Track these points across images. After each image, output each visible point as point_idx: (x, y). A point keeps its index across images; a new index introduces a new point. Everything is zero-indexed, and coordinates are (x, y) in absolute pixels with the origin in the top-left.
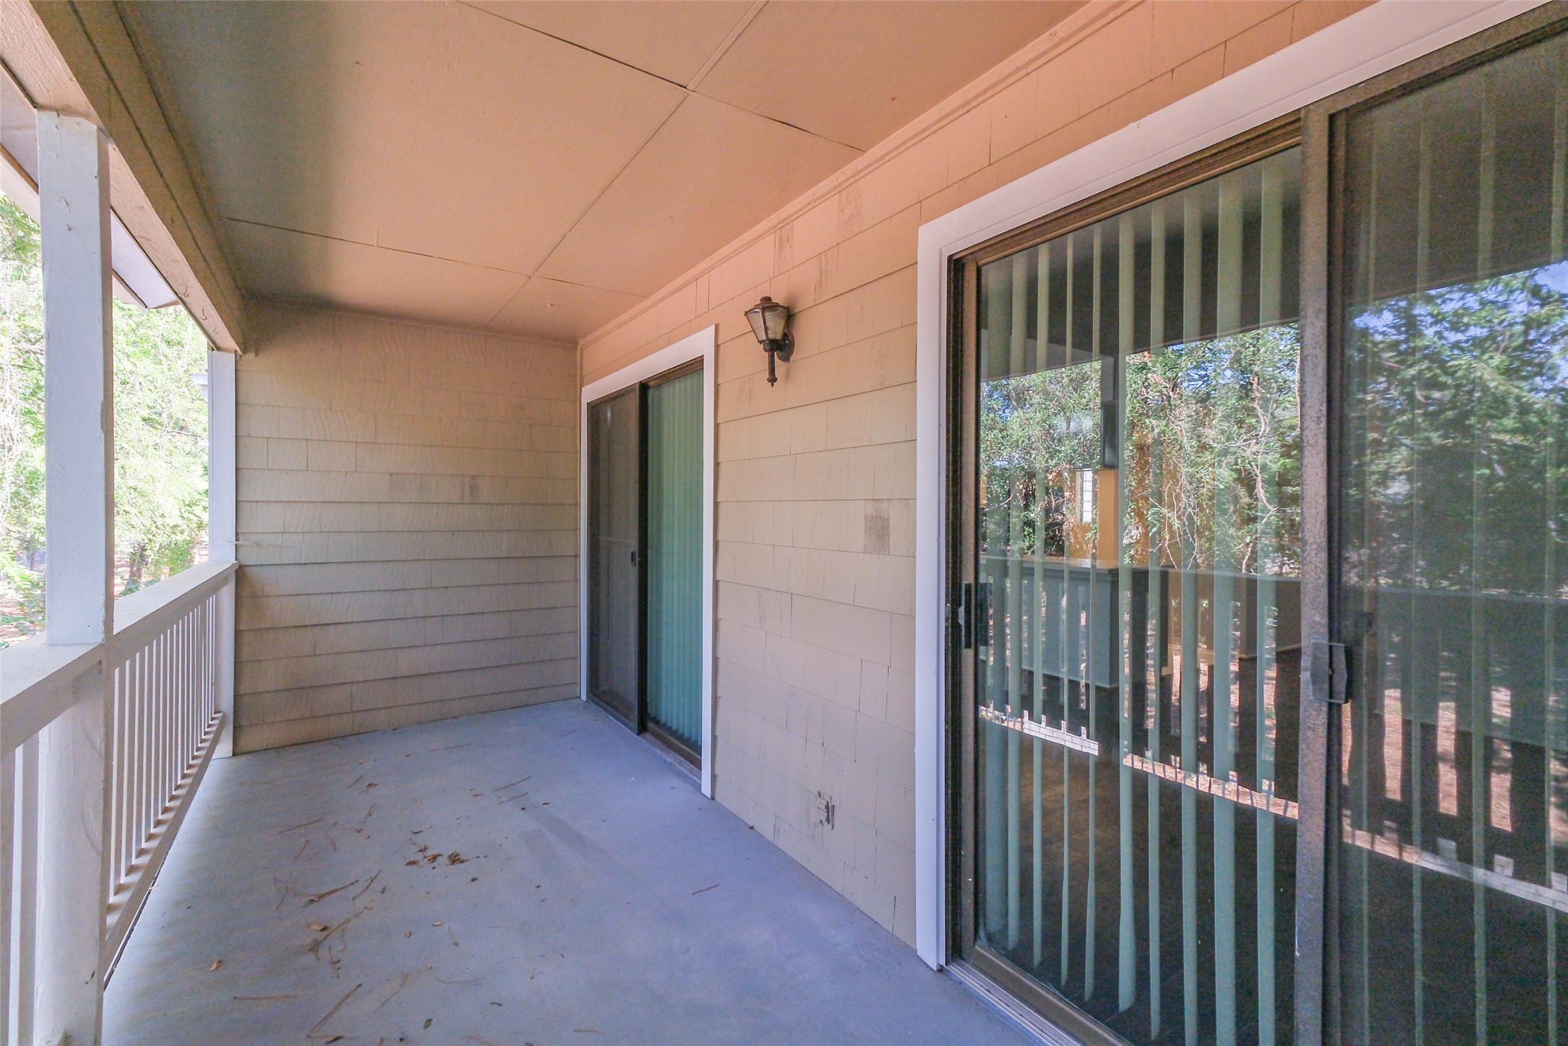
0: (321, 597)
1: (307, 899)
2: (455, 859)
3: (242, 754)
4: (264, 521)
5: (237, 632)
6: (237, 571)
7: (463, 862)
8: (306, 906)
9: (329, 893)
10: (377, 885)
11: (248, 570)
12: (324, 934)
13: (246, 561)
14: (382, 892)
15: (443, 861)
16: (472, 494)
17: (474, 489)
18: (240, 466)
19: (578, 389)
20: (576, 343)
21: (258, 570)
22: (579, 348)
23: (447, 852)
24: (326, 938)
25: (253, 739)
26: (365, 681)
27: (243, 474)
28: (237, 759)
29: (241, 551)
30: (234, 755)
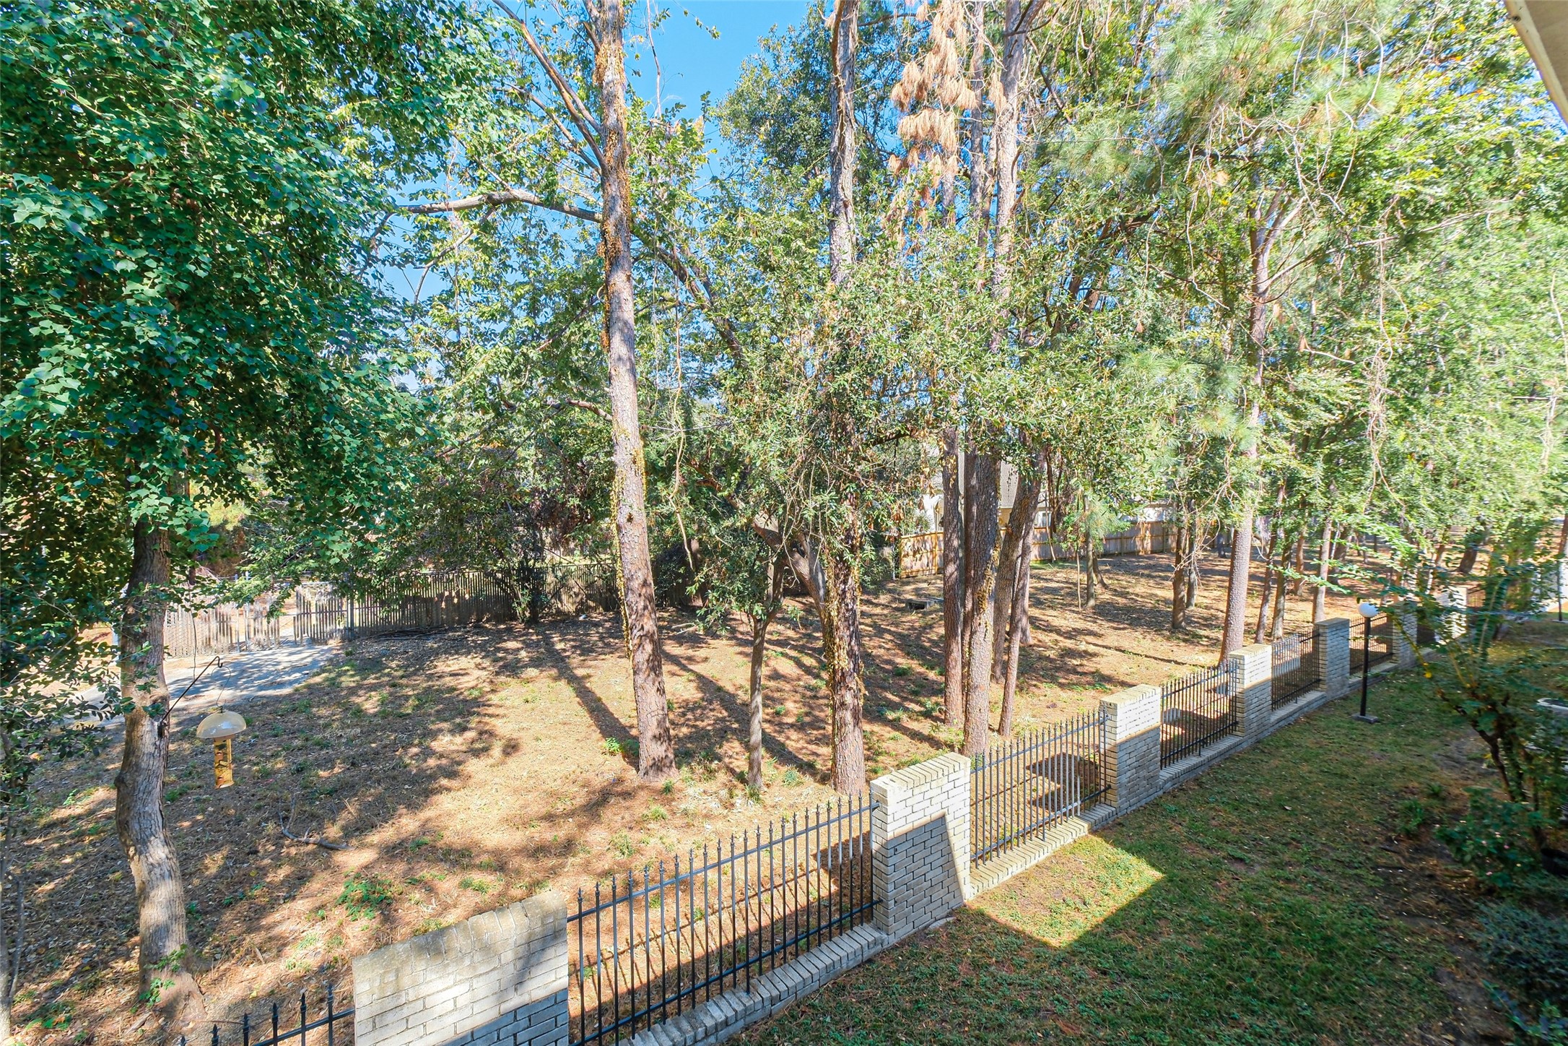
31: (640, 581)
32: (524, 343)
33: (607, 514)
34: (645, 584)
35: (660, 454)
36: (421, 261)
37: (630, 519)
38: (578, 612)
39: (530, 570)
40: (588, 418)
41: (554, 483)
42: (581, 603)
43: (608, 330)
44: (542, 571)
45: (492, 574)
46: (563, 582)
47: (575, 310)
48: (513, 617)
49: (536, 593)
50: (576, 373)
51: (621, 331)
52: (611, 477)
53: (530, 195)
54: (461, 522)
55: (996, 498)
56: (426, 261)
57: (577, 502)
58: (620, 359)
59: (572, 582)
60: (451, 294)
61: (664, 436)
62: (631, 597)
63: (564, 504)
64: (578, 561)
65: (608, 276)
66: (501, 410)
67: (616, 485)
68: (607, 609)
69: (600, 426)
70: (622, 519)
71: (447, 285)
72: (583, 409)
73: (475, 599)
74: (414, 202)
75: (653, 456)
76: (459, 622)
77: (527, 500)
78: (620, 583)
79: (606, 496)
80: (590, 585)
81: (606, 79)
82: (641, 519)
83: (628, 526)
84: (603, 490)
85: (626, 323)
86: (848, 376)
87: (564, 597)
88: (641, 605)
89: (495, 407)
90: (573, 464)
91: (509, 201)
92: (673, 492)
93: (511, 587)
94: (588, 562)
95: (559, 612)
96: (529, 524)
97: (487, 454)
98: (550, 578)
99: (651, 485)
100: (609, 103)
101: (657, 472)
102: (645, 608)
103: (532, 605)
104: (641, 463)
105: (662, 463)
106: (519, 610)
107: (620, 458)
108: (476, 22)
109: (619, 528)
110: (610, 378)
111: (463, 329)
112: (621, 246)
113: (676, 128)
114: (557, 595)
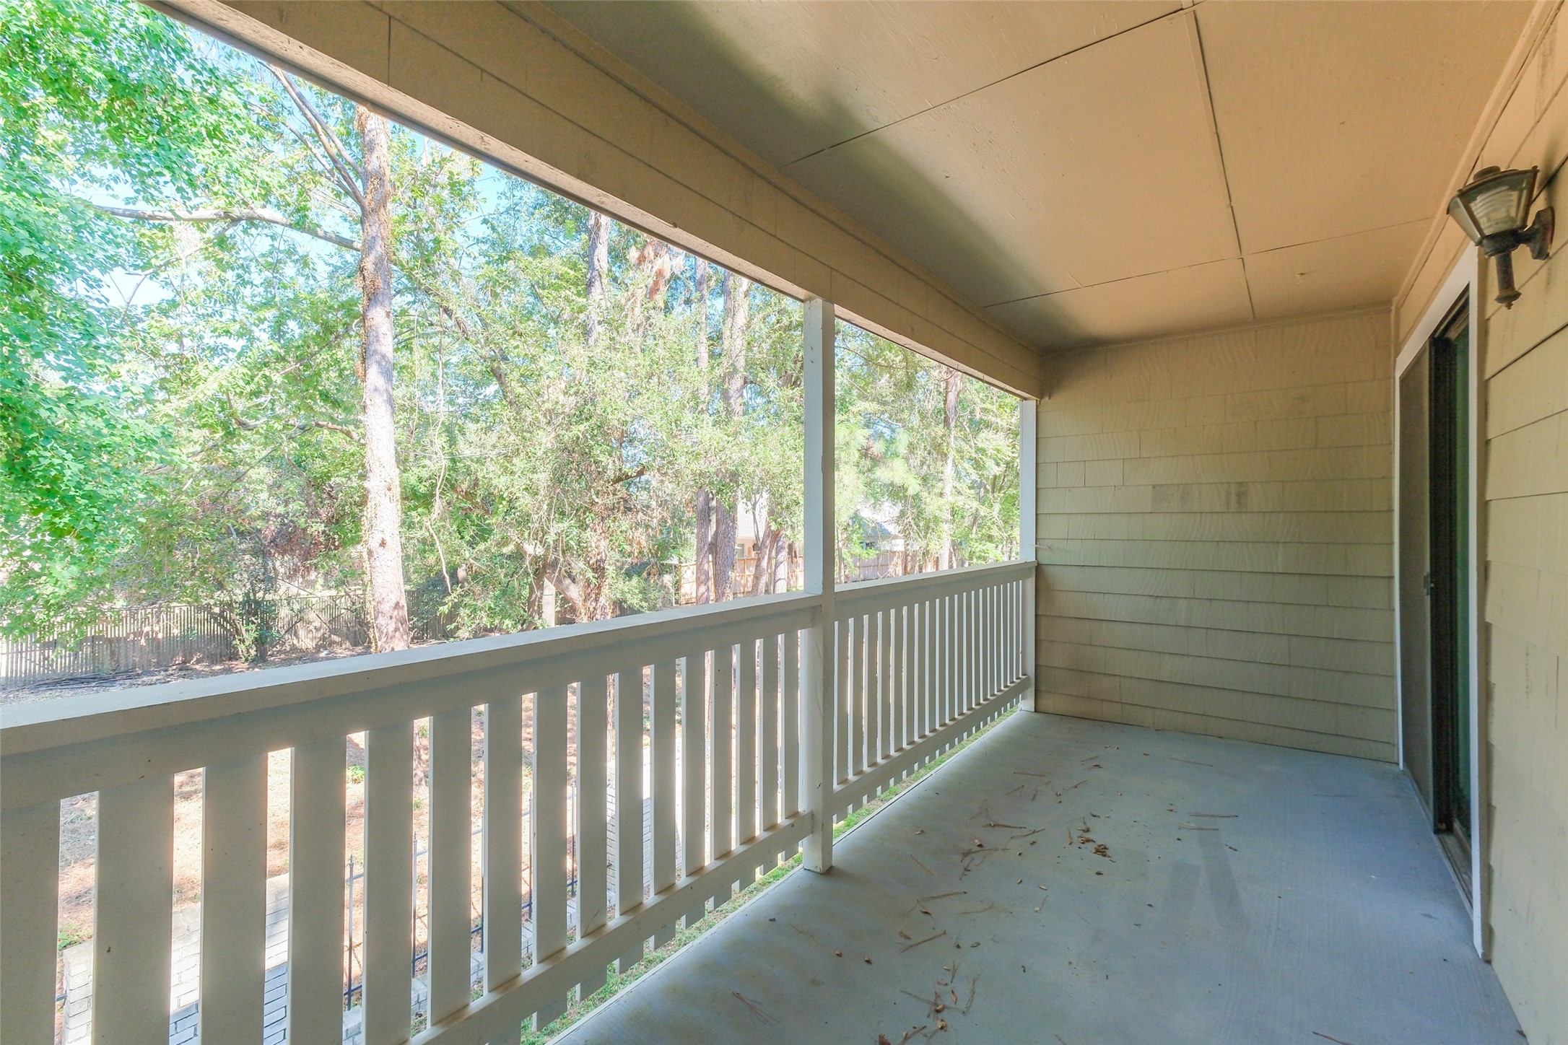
0: (1096, 595)
1: (988, 822)
2: (1102, 851)
3: (1040, 712)
4: (1055, 528)
5: (1036, 616)
6: (1036, 567)
7: (1105, 856)
8: (984, 826)
9: (1003, 826)
10: (1032, 838)
11: (1044, 567)
12: (979, 849)
13: (1043, 561)
14: (1032, 844)
15: (1091, 847)
16: (1239, 502)
17: (1241, 496)
18: (1039, 487)
19: (1392, 359)
20: (1389, 302)
21: (1051, 568)
22: (1393, 308)
23: (1100, 840)
24: (976, 852)
25: (1049, 703)
26: (1131, 677)
27: (1042, 493)
28: (1037, 715)
29: (1039, 553)
30: (1035, 711)
31: (392, 604)
32: (266, 364)
33: (356, 540)
34: (397, 606)
35: (420, 480)
36: (136, 267)
37: (383, 544)
38: (318, 648)
39: (257, 603)
40: (338, 440)
41: (293, 507)
42: (323, 638)
43: (364, 360)
44: (273, 603)
45: (208, 608)
46: (300, 617)
47: (328, 335)
48: (234, 656)
49: (265, 627)
50: (325, 396)
51: (379, 363)
52: (363, 502)
53: (277, 215)
54: (170, 549)
55: (734, 528)
56: (143, 269)
57: (322, 527)
58: (376, 390)
59: (312, 616)
60: (174, 304)
61: (426, 462)
62: (381, 620)
63: (304, 530)
64: (321, 593)
65: (365, 311)
66: (231, 428)
67: (368, 511)
68: (355, 644)
69: (352, 449)
70: (374, 544)
71: (169, 294)
72: (332, 430)
73: (184, 639)
74: (131, 207)
75: (413, 481)
76: (158, 664)
77: (259, 524)
78: (370, 607)
79: (356, 520)
80: (334, 619)
81: (369, 127)
82: (395, 543)
83: (381, 550)
84: (353, 515)
85: (384, 356)
86: (582, 427)
87: (301, 633)
88: (392, 626)
89: (225, 426)
90: (317, 487)
91: (252, 221)
92: (434, 517)
93: (233, 624)
94: (333, 593)
95: (294, 648)
96: (260, 552)
97: (209, 474)
98: (284, 612)
99: (407, 510)
100: (371, 150)
101: (415, 499)
102: (396, 630)
103: (260, 642)
104: (397, 491)
105: (422, 489)
106: (242, 648)
107: (373, 484)
108: (231, 85)
109: (370, 553)
110: (364, 408)
111: (187, 342)
112: (380, 283)
113: (443, 179)
114: (291, 629)
